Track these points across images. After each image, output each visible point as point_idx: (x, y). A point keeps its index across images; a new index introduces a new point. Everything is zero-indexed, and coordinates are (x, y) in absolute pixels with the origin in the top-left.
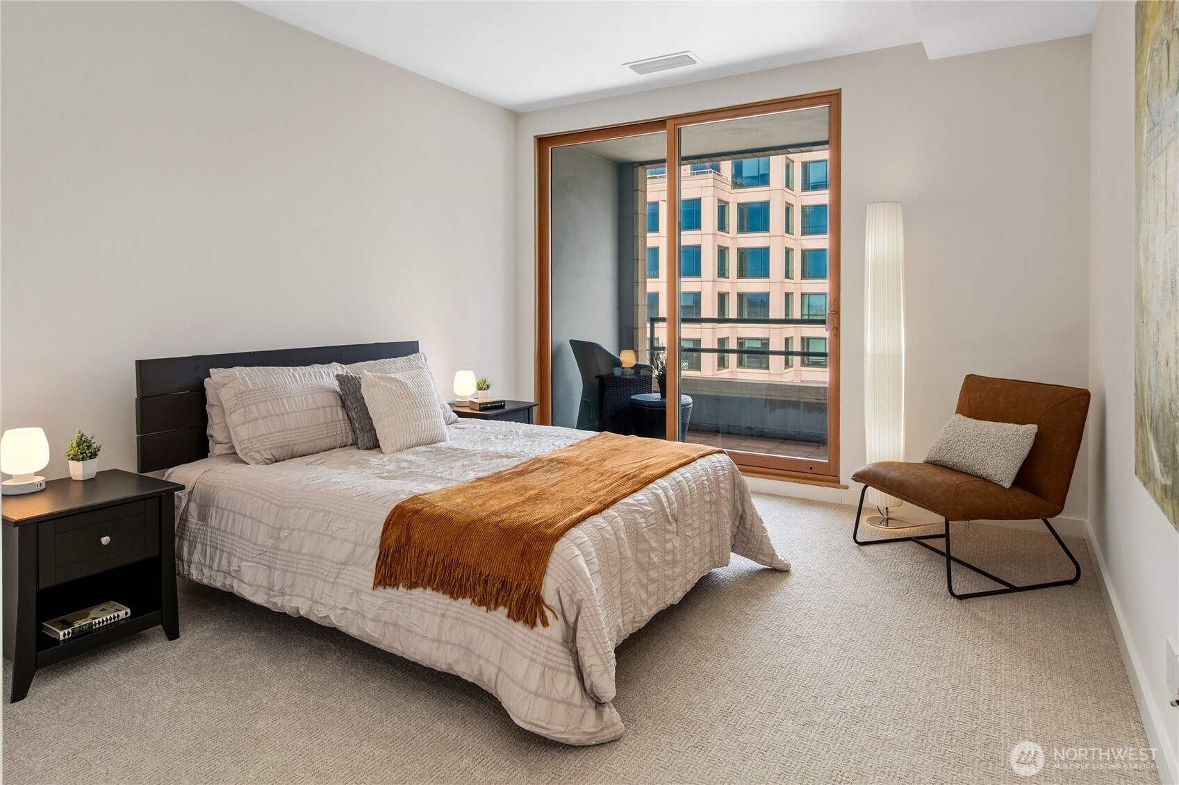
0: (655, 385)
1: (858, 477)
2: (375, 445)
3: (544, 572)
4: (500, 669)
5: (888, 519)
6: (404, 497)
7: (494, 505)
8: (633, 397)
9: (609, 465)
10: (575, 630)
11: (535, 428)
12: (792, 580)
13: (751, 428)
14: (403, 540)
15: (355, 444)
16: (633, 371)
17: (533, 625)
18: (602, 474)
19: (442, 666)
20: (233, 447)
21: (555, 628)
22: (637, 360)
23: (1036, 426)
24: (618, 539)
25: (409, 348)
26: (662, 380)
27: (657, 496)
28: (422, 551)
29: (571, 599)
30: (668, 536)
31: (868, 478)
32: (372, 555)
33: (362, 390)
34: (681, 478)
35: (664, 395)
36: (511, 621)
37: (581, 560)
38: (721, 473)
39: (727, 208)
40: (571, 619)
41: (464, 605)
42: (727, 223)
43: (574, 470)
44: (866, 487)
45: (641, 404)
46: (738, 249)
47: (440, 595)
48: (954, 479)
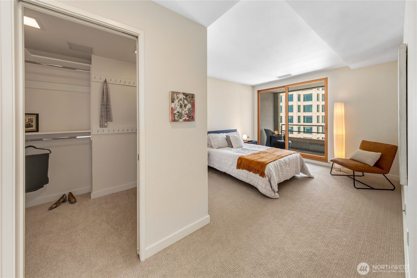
0: (283, 138)
1: (332, 161)
2: (232, 147)
3: (265, 169)
4: (258, 183)
5: (340, 171)
6: (240, 156)
7: (255, 158)
8: (278, 141)
9: (275, 153)
10: (270, 179)
11: (260, 146)
12: (314, 179)
13: (306, 149)
14: (241, 162)
15: (229, 147)
16: (277, 135)
17: (263, 177)
18: (274, 155)
19: (247, 182)
20: (212, 146)
21: (267, 179)
22: (278, 133)
23: (381, 153)
24: (277, 166)
25: (235, 131)
26: (284, 137)
27: (285, 160)
28: (244, 164)
29: (270, 174)
30: (287, 167)
31: (334, 161)
32: (236, 164)
33: (230, 138)
34: (289, 157)
35: (285, 140)
36: (259, 176)
37: (271, 168)
38: (298, 157)
39: (300, 96)
40: (270, 178)
41: (251, 173)
42: (300, 99)
43: (268, 154)
44: (333, 163)
45: (279, 142)
46: (303, 105)
47: (247, 171)
48: (356, 163)
